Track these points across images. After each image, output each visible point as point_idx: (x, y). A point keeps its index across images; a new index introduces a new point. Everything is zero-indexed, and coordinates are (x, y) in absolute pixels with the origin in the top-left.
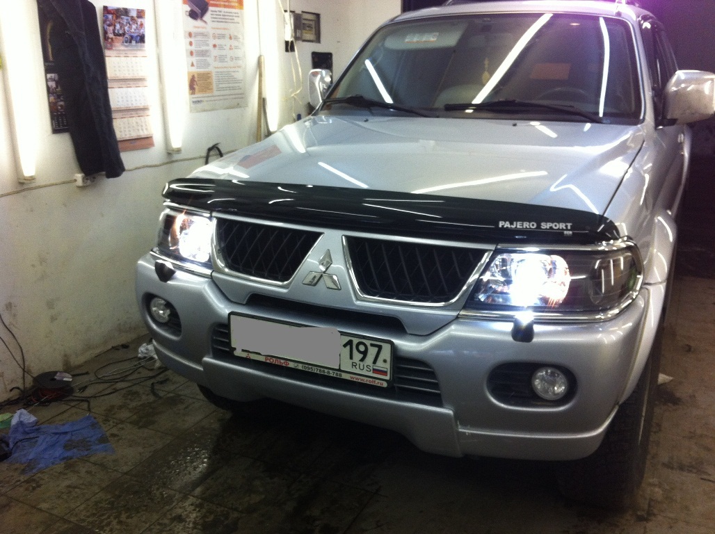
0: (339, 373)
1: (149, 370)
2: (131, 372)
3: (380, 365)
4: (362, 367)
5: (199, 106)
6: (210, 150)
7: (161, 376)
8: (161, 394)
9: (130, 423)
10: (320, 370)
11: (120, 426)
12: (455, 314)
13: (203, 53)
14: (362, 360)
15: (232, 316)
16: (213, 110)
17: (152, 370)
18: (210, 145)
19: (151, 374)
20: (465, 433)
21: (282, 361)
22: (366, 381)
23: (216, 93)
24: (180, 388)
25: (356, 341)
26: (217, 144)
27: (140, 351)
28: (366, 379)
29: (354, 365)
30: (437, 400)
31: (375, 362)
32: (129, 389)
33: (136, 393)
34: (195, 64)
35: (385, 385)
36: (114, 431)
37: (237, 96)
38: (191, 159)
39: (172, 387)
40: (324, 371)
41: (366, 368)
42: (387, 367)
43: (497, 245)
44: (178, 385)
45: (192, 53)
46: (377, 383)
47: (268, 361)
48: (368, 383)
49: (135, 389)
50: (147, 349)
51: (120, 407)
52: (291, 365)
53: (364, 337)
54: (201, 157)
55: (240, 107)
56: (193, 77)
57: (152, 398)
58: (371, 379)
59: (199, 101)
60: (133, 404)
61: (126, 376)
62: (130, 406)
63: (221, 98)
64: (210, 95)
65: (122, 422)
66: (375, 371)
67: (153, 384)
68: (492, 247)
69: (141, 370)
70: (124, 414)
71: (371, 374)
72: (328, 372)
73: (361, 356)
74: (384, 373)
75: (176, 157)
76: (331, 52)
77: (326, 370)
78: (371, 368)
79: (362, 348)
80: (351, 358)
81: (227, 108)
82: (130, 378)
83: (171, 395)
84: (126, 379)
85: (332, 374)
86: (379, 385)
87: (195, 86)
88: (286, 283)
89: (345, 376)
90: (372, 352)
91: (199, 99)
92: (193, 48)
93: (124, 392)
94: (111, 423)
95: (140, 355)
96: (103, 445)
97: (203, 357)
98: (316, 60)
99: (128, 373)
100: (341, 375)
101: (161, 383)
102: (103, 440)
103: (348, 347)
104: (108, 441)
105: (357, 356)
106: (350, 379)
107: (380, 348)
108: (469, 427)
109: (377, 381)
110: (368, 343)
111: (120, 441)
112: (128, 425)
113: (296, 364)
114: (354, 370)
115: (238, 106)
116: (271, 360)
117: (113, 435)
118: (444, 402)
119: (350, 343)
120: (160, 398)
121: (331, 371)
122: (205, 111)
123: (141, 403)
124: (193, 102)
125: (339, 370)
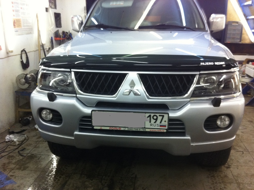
0: (144, 129)
1: (13, 146)
2: (5, 148)
3: (163, 123)
4: (155, 125)
5: (17, 33)
6: (22, 51)
7: (20, 147)
8: (25, 155)
9: (17, 169)
10: (136, 129)
11: (13, 171)
12: (189, 100)
13: (17, 11)
14: (155, 122)
15: (93, 112)
16: (22, 35)
17: (15, 146)
18: (22, 49)
19: (15, 147)
20: (193, 145)
21: (118, 128)
22: (157, 130)
23: (23, 28)
24: (32, 151)
25: (152, 115)
26: (24, 49)
27: (6, 139)
28: (156, 130)
29: (151, 125)
30: (183, 134)
31: (161, 122)
32: (9, 155)
33: (12, 156)
34: (15, 15)
35: (165, 131)
36: (11, 174)
37: (30, 29)
38: (15, 55)
39: (28, 152)
40: (138, 129)
41: (157, 125)
42: (166, 124)
43: (200, 72)
44: (30, 150)
45: (13, 11)
46: (162, 131)
47: (111, 129)
48: (158, 131)
49: (11, 154)
50: (10, 137)
51: (9, 163)
52: (122, 129)
53: (156, 113)
54: (19, 54)
55: (31, 34)
56: (14, 20)
57: (21, 158)
58: (159, 130)
59: (17, 31)
60: (14, 161)
61: (4, 150)
62: (13, 162)
63: (25, 30)
64: (21, 28)
65: (13, 169)
66: (161, 126)
67: (18, 151)
68: (198, 73)
69: (9, 146)
70: (12, 166)
71: (159, 127)
72: (140, 130)
73: (155, 121)
74: (165, 126)
75: (11, 54)
76: (60, 13)
77: (139, 129)
78: (159, 125)
79: (155, 117)
80: (150, 122)
81: (27, 34)
82: (6, 150)
83: (29, 155)
84: (5, 151)
85: (141, 130)
86: (163, 131)
87: (15, 25)
88: (114, 95)
89: (147, 130)
90: (160, 118)
91: (17, 30)
92: (14, 9)
93: (7, 156)
94: (7, 170)
95: (6, 140)
96: (9, 181)
97: (74, 132)
98: (56, 16)
99: (4, 149)
100: (145, 130)
101: (22, 150)
102: (8, 179)
103: (149, 118)
104: (11, 179)
105: (153, 121)
106: (149, 131)
107: (163, 116)
108: (194, 143)
109: (162, 130)
110: (158, 115)
111: (16, 178)
112: (16, 170)
113: (124, 128)
114: (151, 127)
115: (30, 33)
116: (113, 128)
117: (12, 176)
118: (186, 134)
119: (150, 116)
120: (25, 156)
121: (141, 129)
122: (19, 35)
123: (17, 160)
124: (15, 31)
125: (145, 128)
